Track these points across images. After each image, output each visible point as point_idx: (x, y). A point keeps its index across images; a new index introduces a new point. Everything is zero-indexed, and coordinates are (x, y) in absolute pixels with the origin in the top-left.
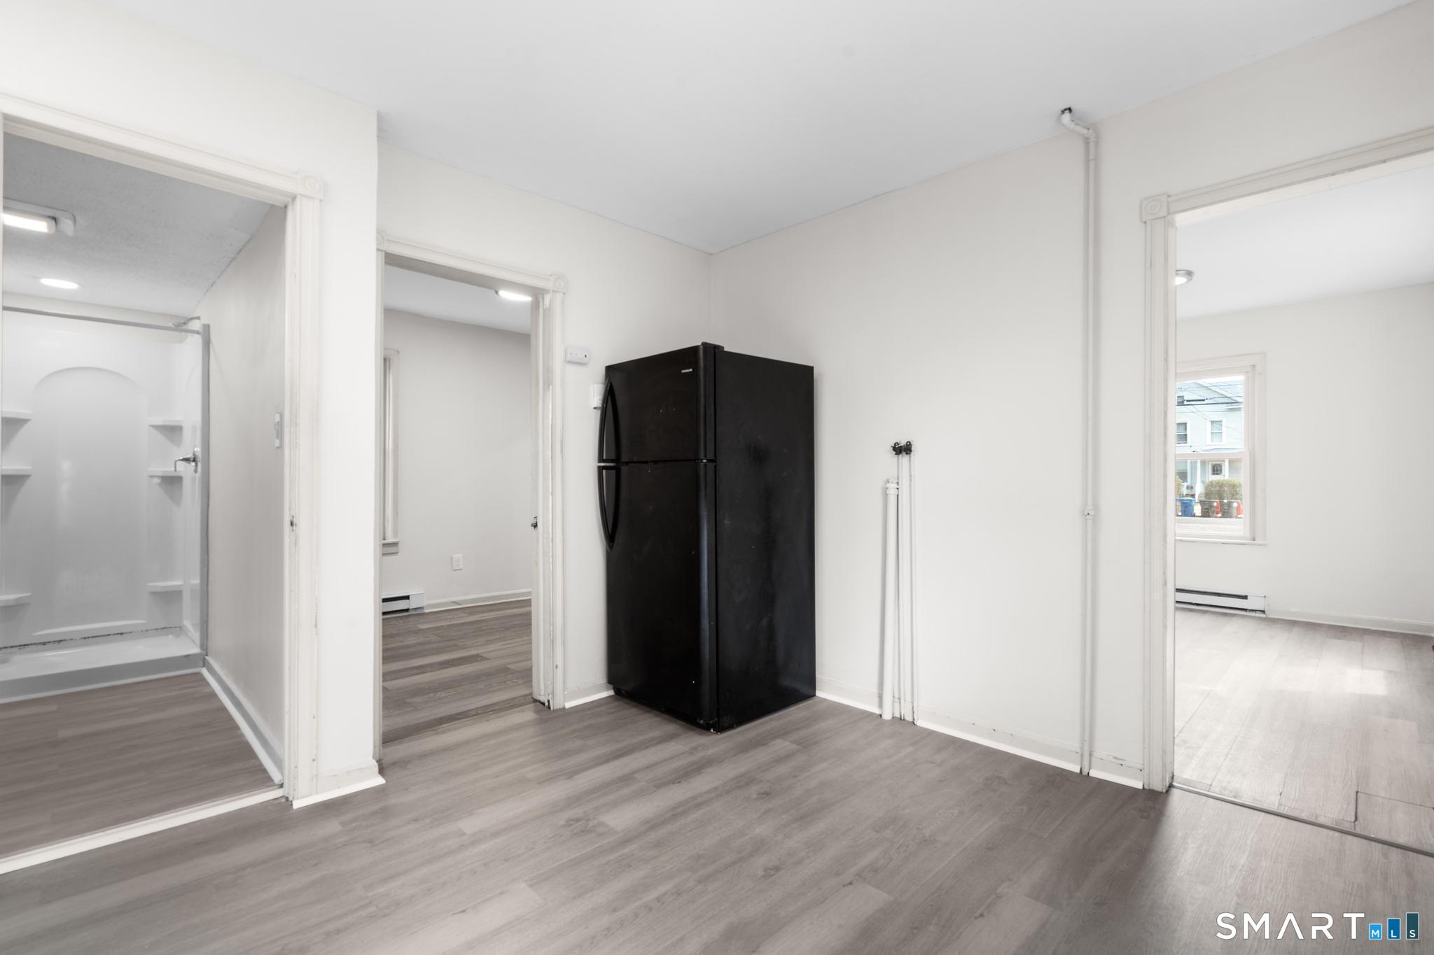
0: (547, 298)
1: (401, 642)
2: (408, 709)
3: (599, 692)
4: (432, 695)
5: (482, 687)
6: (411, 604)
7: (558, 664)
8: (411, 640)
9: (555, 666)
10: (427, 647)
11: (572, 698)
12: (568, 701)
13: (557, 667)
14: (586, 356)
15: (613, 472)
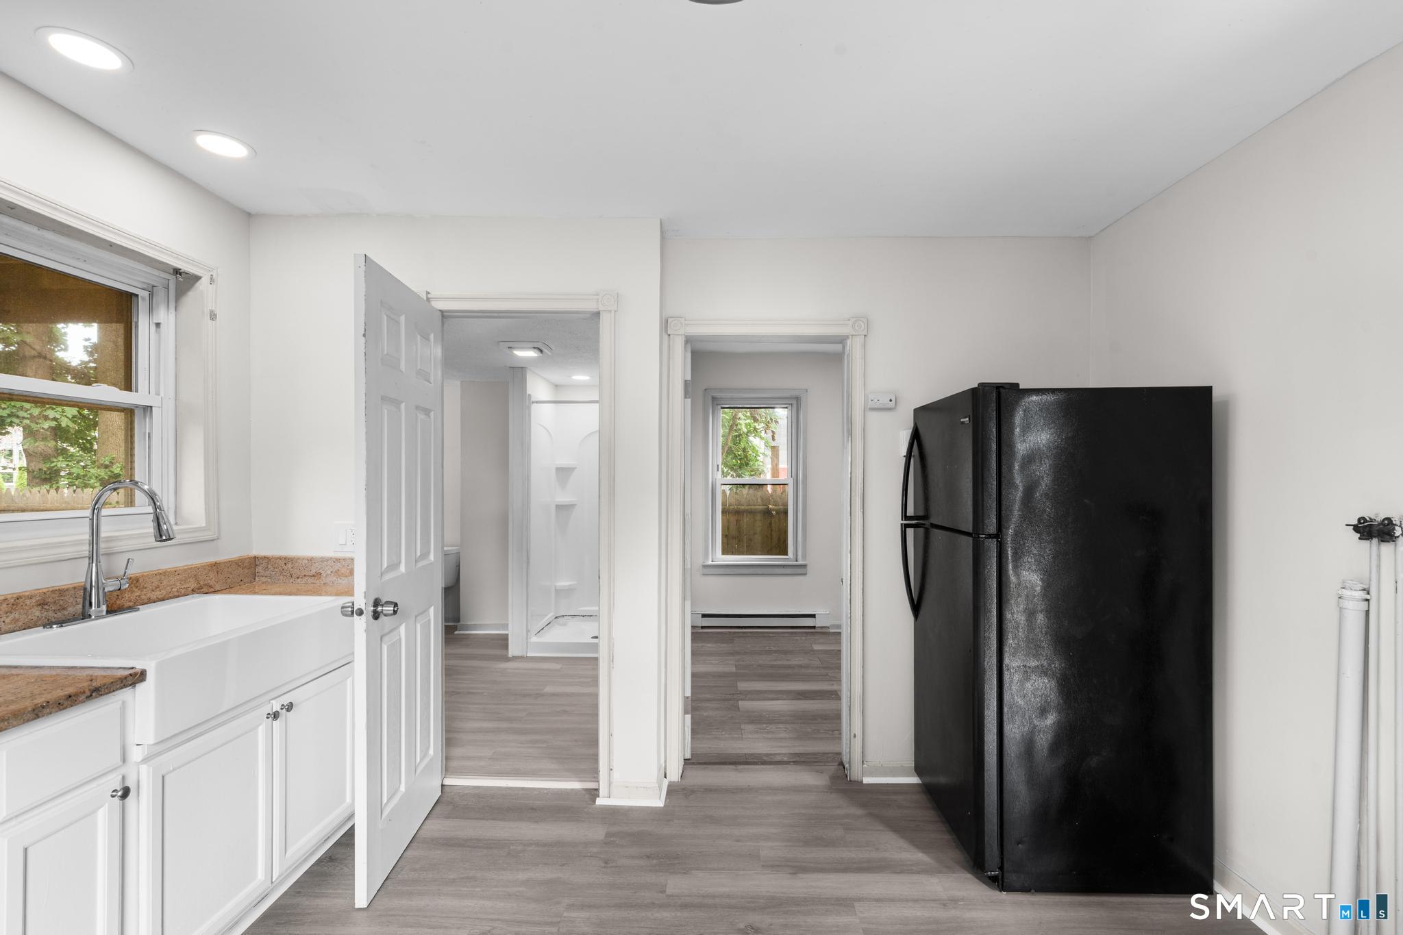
0: (849, 342)
1: (788, 660)
2: (736, 736)
3: (908, 776)
4: (765, 726)
5: (809, 730)
6: (818, 622)
7: (856, 733)
8: (796, 661)
9: (852, 735)
10: (803, 671)
11: (871, 774)
12: (867, 776)
13: (855, 736)
14: (891, 400)
15: (921, 531)
